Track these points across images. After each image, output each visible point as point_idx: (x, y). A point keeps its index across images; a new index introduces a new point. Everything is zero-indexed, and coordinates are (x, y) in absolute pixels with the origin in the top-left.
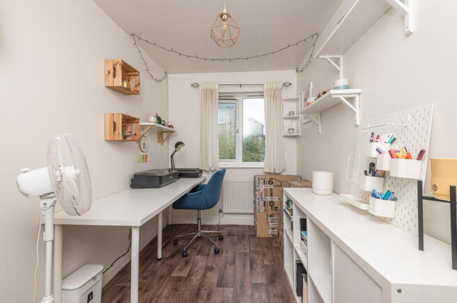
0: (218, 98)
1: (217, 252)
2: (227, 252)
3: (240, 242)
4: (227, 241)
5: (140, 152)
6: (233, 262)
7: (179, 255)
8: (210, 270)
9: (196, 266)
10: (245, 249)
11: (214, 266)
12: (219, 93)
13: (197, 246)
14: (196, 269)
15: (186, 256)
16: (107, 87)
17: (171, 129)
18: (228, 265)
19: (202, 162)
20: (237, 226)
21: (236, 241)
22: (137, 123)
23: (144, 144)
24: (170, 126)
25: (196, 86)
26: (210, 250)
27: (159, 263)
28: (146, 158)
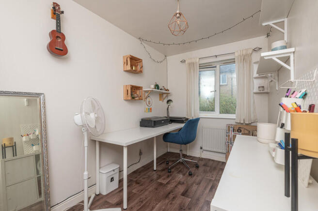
0: (198, 68)
1: (190, 175)
2: (197, 176)
3: (211, 172)
4: (201, 169)
5: (146, 105)
6: (199, 184)
7: (166, 171)
8: (181, 184)
9: (173, 180)
10: (212, 177)
11: (185, 182)
12: (199, 64)
13: (180, 168)
14: (173, 181)
15: (170, 172)
16: (125, 71)
17: (167, 92)
18: (195, 185)
19: (188, 113)
20: (213, 160)
21: (208, 170)
22: (141, 89)
23: (149, 102)
24: (166, 90)
25: (183, 61)
26: (187, 172)
27: (154, 172)
28: (151, 110)
